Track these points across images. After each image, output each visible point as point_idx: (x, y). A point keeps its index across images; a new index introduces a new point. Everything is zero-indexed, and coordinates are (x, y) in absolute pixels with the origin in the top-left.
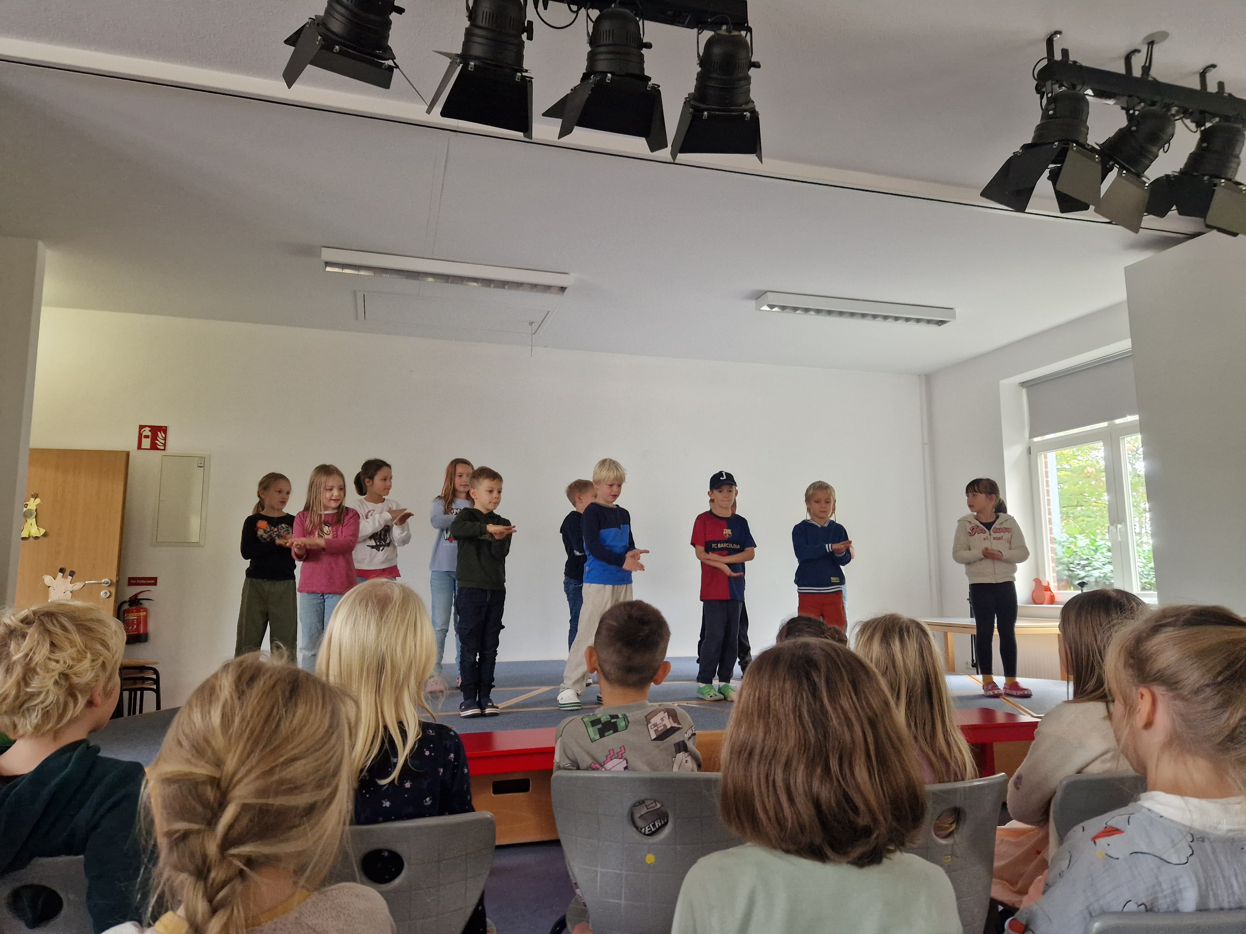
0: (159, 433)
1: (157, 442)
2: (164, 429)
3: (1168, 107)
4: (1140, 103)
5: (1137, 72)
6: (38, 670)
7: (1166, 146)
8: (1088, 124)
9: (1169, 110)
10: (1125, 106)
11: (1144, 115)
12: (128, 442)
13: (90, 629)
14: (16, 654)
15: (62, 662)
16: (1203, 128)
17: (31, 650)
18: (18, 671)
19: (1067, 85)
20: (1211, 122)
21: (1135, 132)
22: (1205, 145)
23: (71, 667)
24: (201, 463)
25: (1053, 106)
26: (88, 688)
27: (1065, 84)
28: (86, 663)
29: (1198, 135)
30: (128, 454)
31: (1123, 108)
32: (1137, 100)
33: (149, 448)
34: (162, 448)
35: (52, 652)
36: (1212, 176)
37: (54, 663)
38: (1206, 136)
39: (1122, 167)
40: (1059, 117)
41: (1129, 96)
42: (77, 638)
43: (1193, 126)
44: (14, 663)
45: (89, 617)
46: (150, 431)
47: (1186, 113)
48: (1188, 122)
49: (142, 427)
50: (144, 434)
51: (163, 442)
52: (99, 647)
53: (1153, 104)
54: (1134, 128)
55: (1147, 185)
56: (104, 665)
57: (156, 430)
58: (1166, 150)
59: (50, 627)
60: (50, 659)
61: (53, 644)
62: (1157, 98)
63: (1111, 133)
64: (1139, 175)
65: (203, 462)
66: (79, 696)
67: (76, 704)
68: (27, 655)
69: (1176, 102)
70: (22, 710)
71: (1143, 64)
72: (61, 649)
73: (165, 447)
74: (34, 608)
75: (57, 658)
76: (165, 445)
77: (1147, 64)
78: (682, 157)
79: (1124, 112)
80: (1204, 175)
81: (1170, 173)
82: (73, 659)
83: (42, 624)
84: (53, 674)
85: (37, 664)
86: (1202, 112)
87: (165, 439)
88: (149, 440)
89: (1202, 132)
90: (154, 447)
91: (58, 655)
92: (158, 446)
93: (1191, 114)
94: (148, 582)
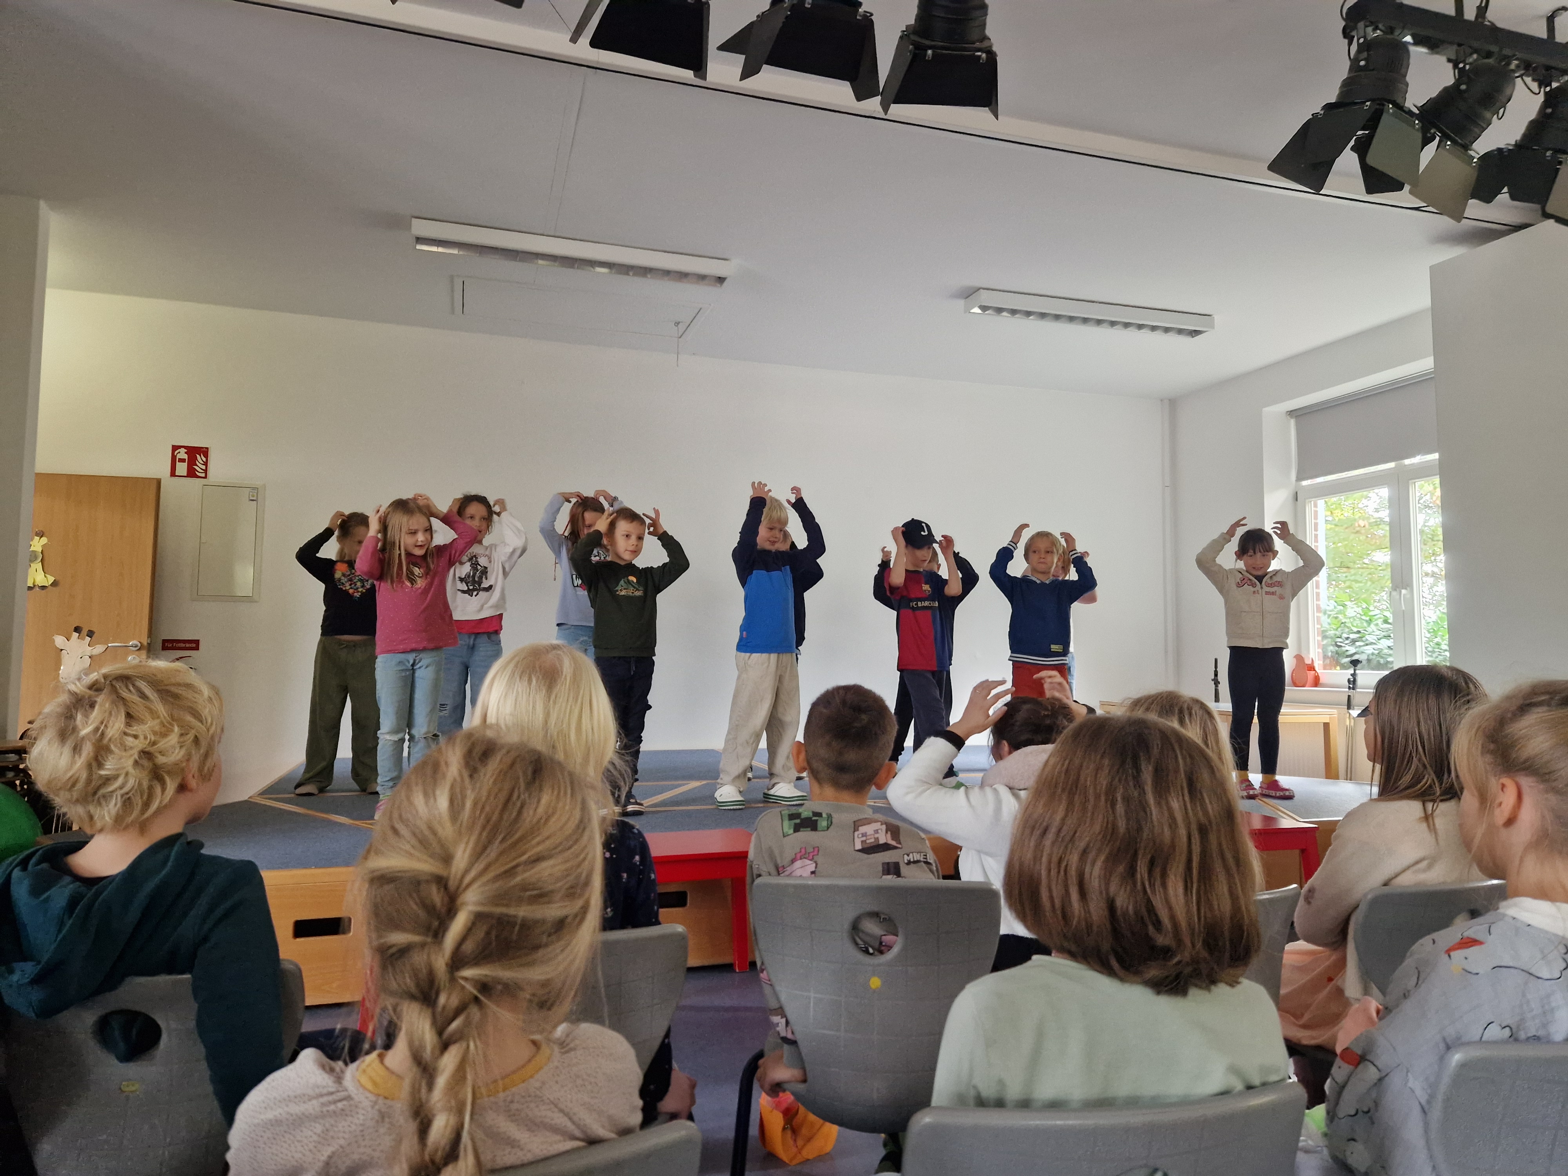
0: (198, 456)
1: (195, 467)
2: (205, 451)
3: (1508, 59)
4: (1471, 54)
5: (1470, 14)
6: (112, 747)
7: (1502, 111)
8: (1408, 79)
9: (1509, 64)
10: (1453, 57)
11: (1476, 70)
12: (159, 467)
13: (176, 696)
14: (84, 728)
15: (142, 737)
16: (1548, 89)
17: (102, 723)
18: (88, 749)
19: (1383, 28)
20: (1558, 81)
21: (1465, 91)
22: (1549, 110)
23: (154, 743)
24: (253, 496)
25: (1365, 55)
26: (178, 770)
27: (1380, 26)
28: (173, 739)
29: (1541, 98)
30: (159, 482)
31: (1449, 60)
32: (1469, 50)
33: (186, 475)
34: (203, 475)
35: (128, 725)
36: (1557, 151)
37: (131, 739)
38: (1551, 100)
39: (1445, 137)
40: (1373, 70)
41: (1460, 45)
42: (160, 708)
43: (1534, 86)
44: (83, 738)
45: (173, 681)
46: (186, 453)
47: (1528, 68)
48: (1528, 80)
49: (175, 448)
50: (179, 456)
51: (204, 467)
52: (189, 718)
53: (1489, 55)
54: (1463, 87)
55: (1475, 160)
56: (196, 740)
57: (193, 452)
58: (1500, 115)
59: (125, 694)
60: (125, 734)
61: (129, 716)
62: (1494, 48)
63: (1434, 92)
64: (1466, 147)
65: (255, 494)
66: (168, 780)
67: (164, 789)
68: (97, 729)
69: (1519, 55)
70: (97, 797)
71: (1478, 5)
72: (141, 721)
73: (206, 475)
74: (104, 670)
75: (134, 733)
76: (206, 471)
77: (1483, 5)
78: (898, 110)
79: (1450, 65)
80: (1549, 149)
81: (1503, 147)
82: (155, 733)
83: (114, 690)
84: (131, 752)
85: (110, 740)
86: (1548, 68)
87: (206, 464)
88: (186, 464)
89: (1546, 93)
90: (191, 473)
91: (136, 729)
92: (197, 473)
93: (1535, 69)
94: (188, 646)
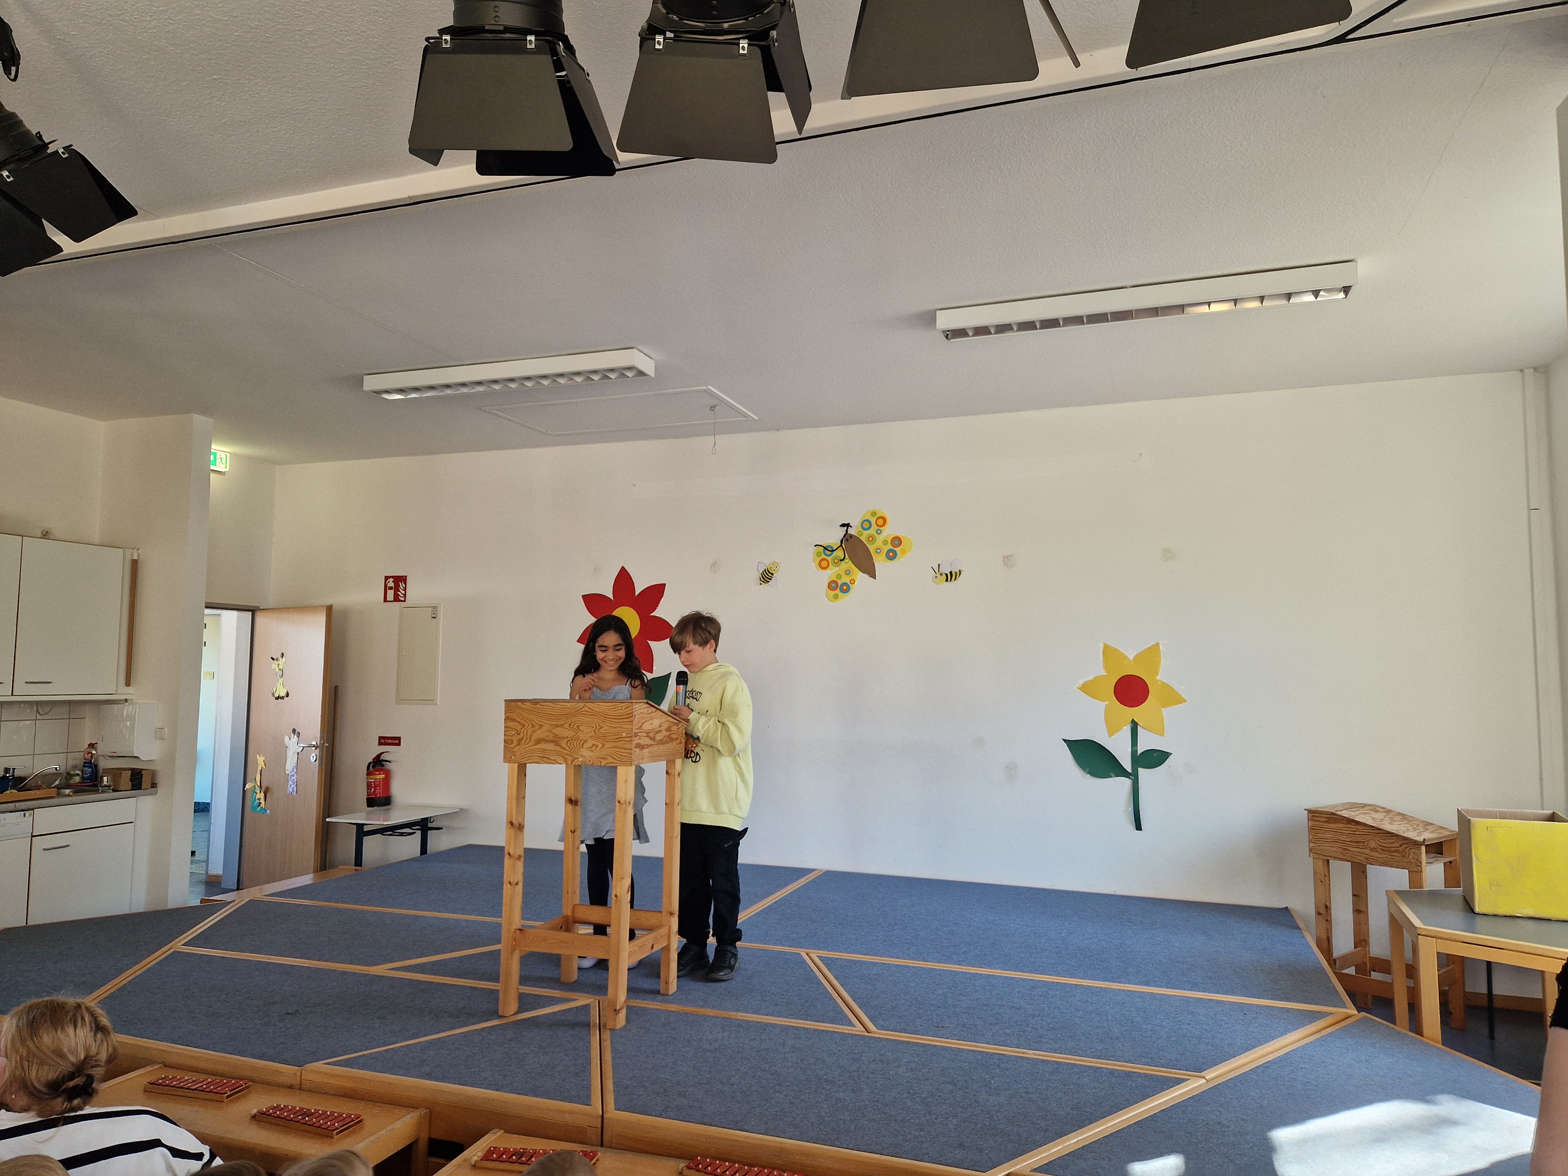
0: (400, 583)
1: (399, 593)
2: (404, 579)
12: (369, 597)
33: (392, 600)
34: (403, 599)
46: (393, 582)
49: (387, 578)
50: (389, 585)
51: (403, 592)
57: (400, 580)
65: (434, 612)
73: (405, 599)
76: (405, 595)
87: (405, 590)
88: (393, 591)
90: (396, 599)
92: (400, 598)
94: (394, 741)
